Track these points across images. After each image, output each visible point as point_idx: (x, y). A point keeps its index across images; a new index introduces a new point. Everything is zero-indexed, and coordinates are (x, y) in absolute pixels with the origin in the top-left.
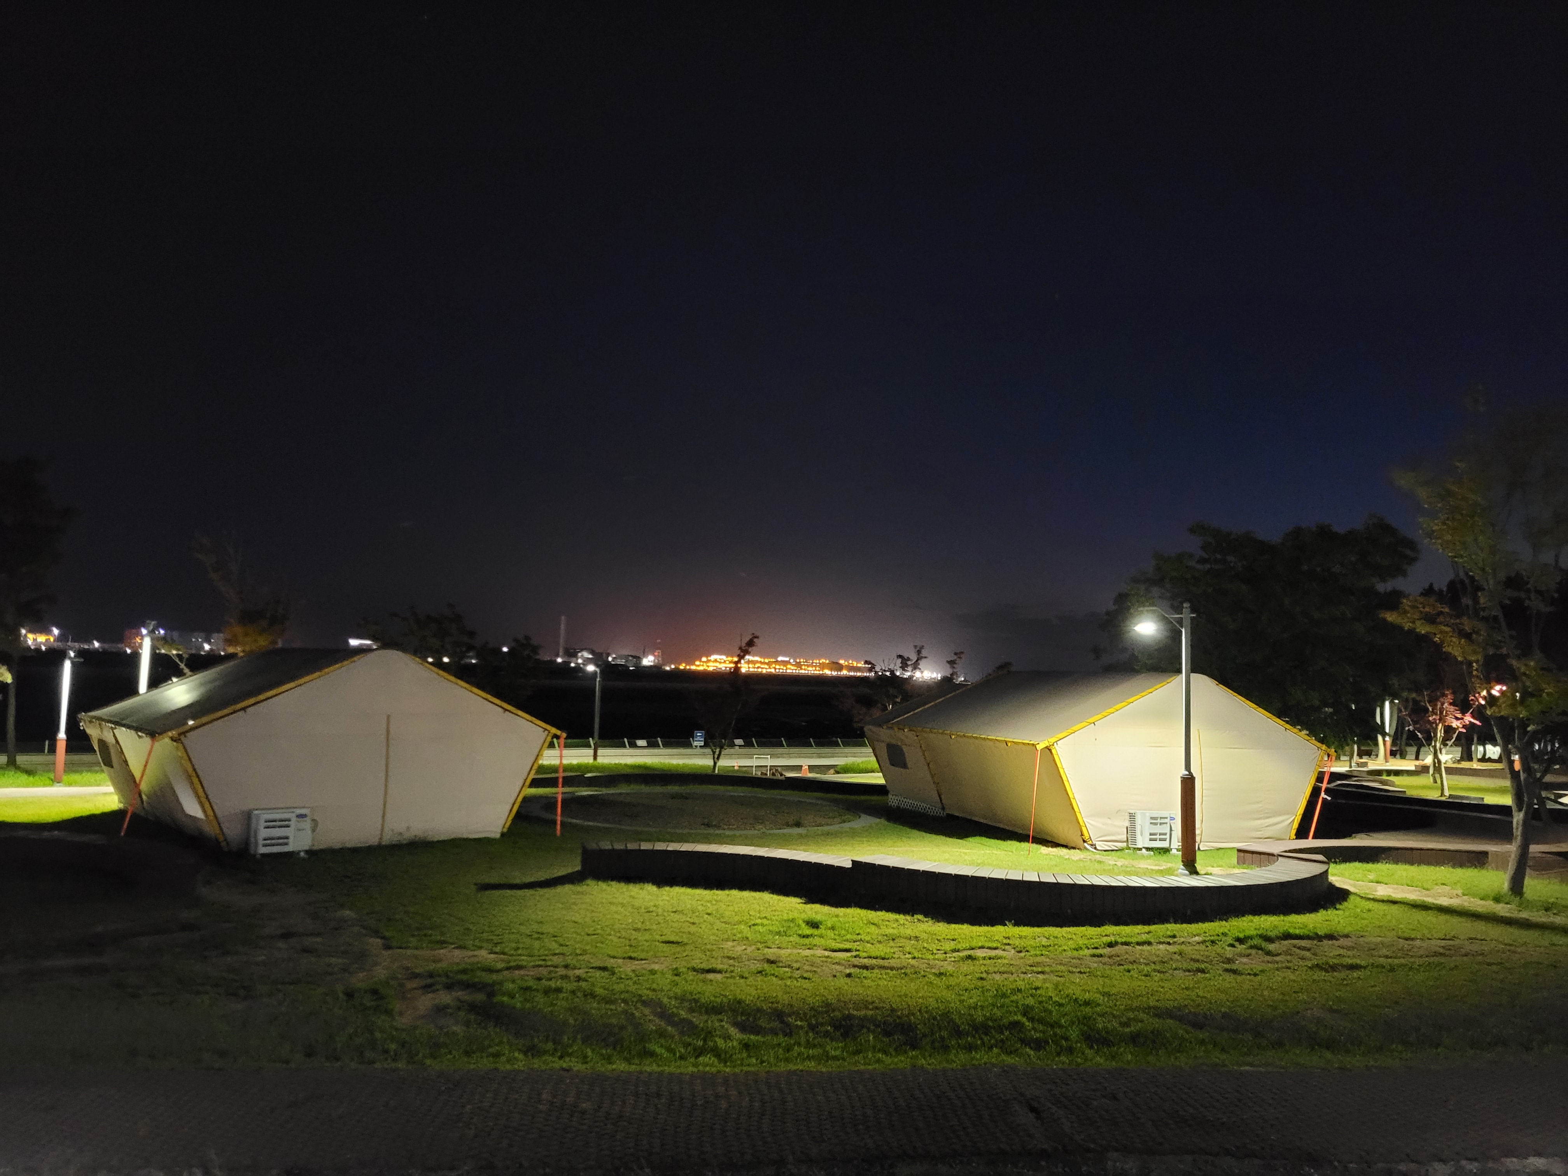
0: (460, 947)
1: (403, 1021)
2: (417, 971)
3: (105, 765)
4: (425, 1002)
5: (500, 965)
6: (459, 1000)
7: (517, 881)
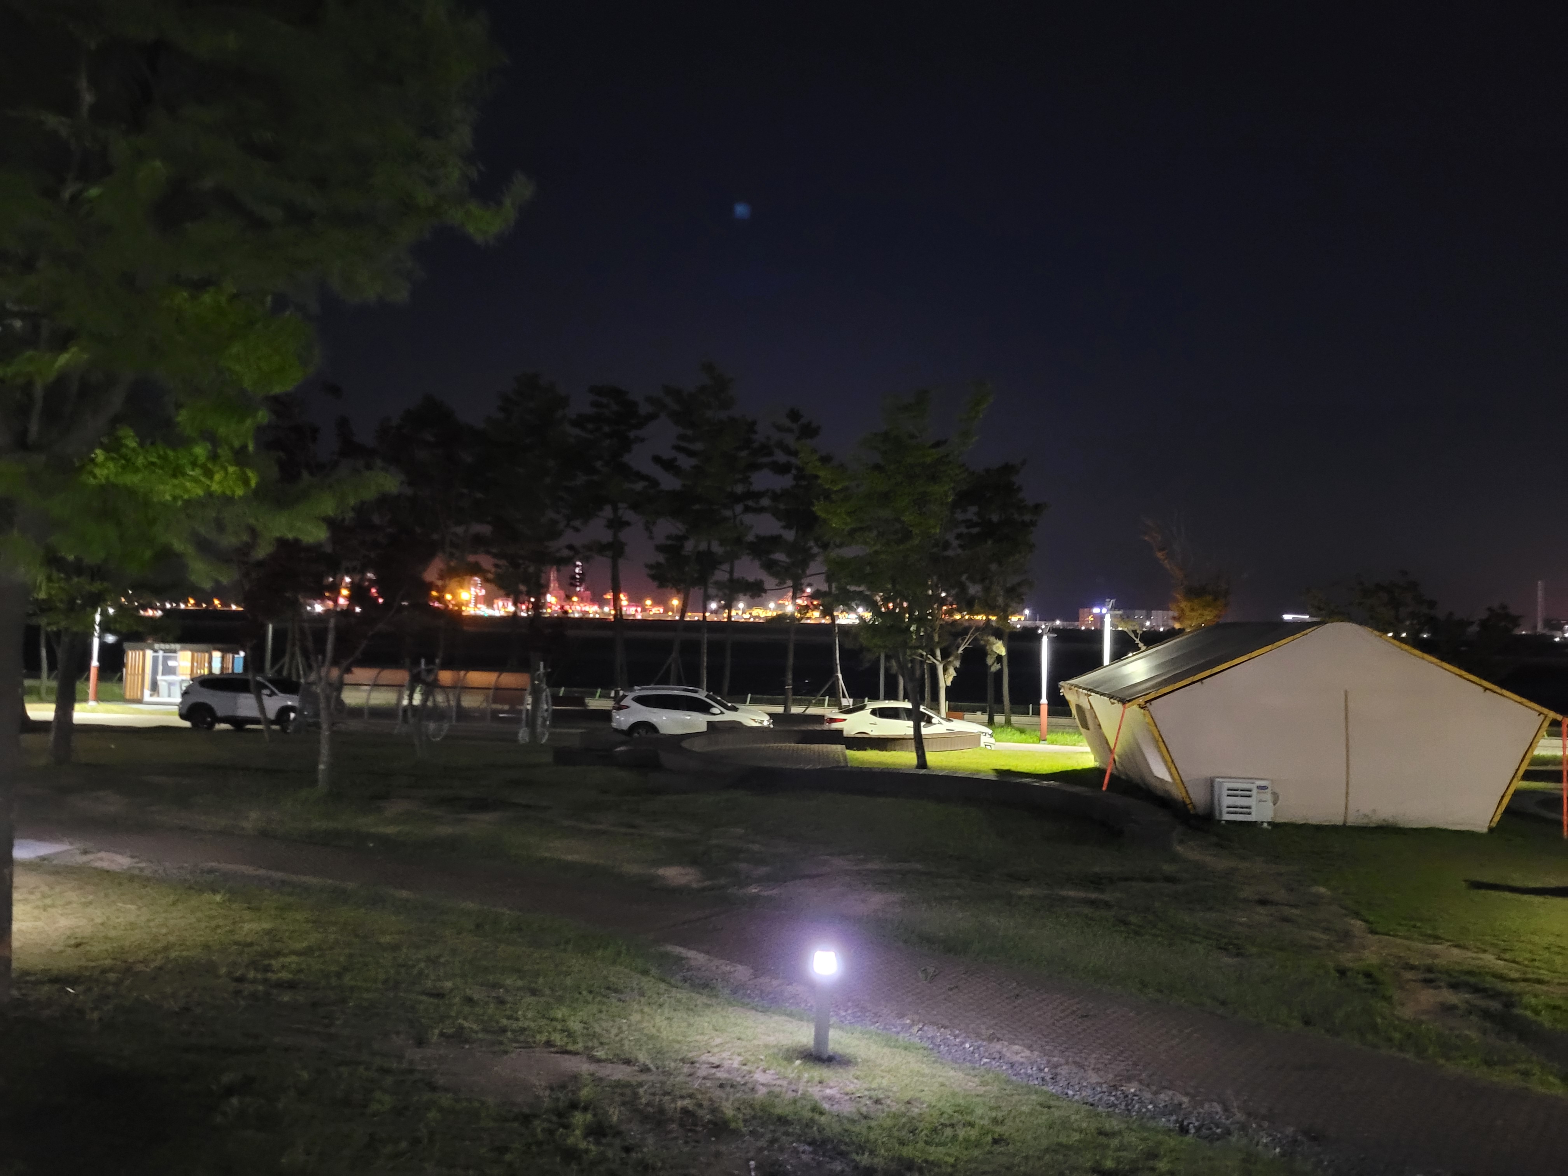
0: (1457, 946)
1: (1407, 1012)
2: (1412, 962)
3: (1083, 727)
4: (1428, 997)
5: (1514, 975)
6: (1467, 1002)
7: (1518, 884)
